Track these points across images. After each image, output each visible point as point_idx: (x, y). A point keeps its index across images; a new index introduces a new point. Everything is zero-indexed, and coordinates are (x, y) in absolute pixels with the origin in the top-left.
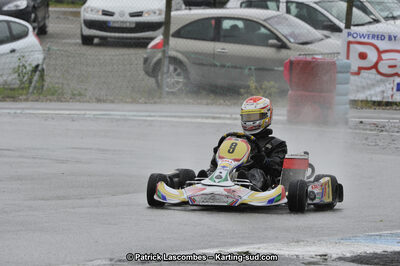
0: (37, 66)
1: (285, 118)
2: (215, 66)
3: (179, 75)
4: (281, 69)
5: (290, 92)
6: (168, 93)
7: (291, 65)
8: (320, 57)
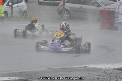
0: (25, 11)
1: (99, 27)
2: (79, 11)
3: (68, 14)
4: (99, 13)
5: (101, 20)
6: (64, 20)
7: (101, 12)
8: (110, 9)
